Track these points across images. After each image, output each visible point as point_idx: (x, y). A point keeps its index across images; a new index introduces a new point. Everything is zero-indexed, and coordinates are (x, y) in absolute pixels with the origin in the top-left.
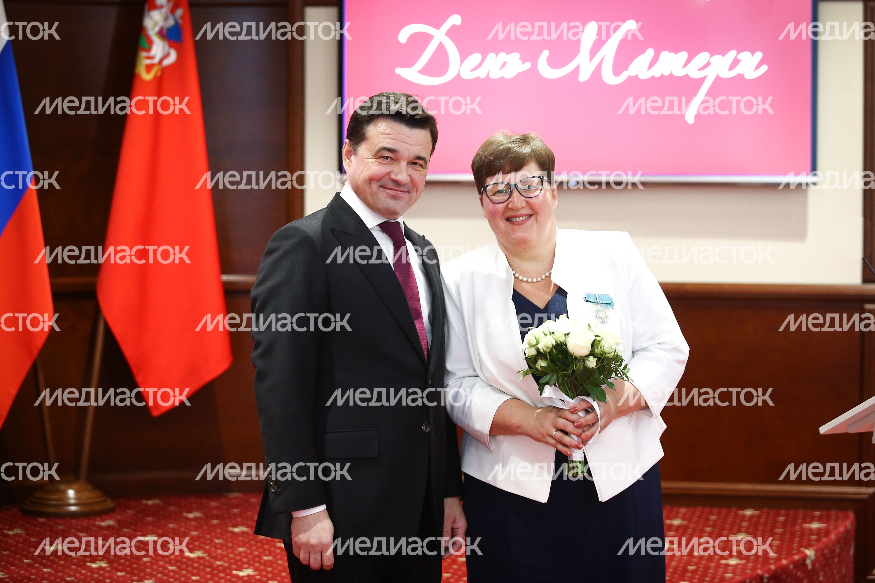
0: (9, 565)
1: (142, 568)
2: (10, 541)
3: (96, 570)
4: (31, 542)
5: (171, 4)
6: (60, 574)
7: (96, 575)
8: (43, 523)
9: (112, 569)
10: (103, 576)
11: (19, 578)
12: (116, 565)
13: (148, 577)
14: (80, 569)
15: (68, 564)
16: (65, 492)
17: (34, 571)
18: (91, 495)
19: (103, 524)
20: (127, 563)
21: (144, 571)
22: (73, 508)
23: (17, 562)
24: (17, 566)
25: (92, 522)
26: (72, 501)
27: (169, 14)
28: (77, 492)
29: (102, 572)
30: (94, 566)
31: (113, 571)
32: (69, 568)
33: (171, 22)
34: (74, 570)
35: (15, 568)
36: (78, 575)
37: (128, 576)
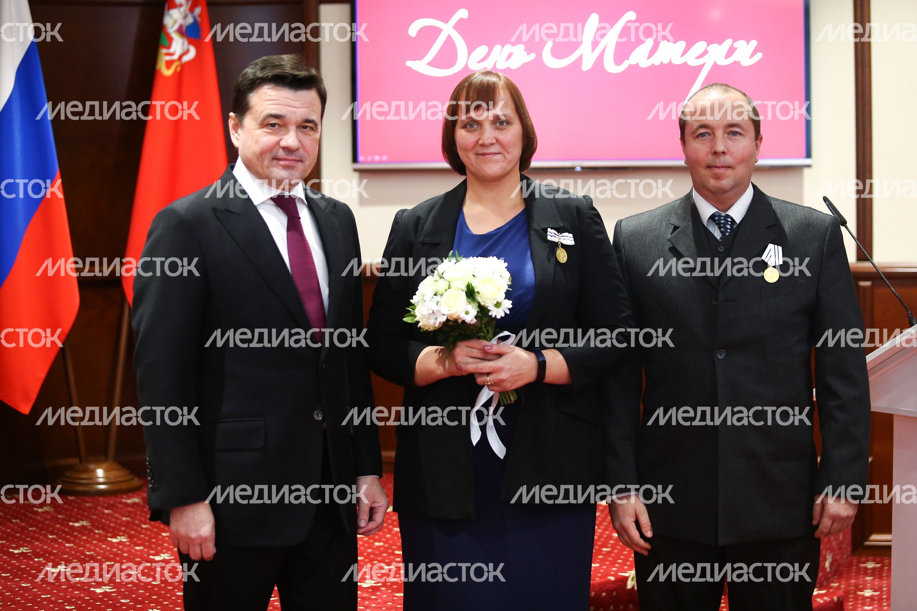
0: (33, 541)
1: (160, 542)
2: (39, 518)
3: (116, 544)
4: (58, 518)
5: (190, 3)
6: (81, 548)
7: (115, 550)
8: (72, 501)
9: (131, 544)
10: (122, 550)
11: (41, 553)
12: (135, 539)
13: (164, 551)
14: (100, 544)
15: (90, 539)
16: (94, 471)
17: (56, 546)
18: (118, 474)
19: (129, 501)
20: (147, 538)
21: (161, 545)
22: (102, 487)
23: (42, 537)
24: (41, 541)
25: (118, 500)
26: (101, 480)
27: (188, 12)
28: (106, 471)
29: (121, 547)
30: (114, 540)
31: (132, 545)
32: (91, 543)
33: (190, 20)
34: (94, 545)
35: (39, 543)
36: (98, 549)
37: (146, 550)
